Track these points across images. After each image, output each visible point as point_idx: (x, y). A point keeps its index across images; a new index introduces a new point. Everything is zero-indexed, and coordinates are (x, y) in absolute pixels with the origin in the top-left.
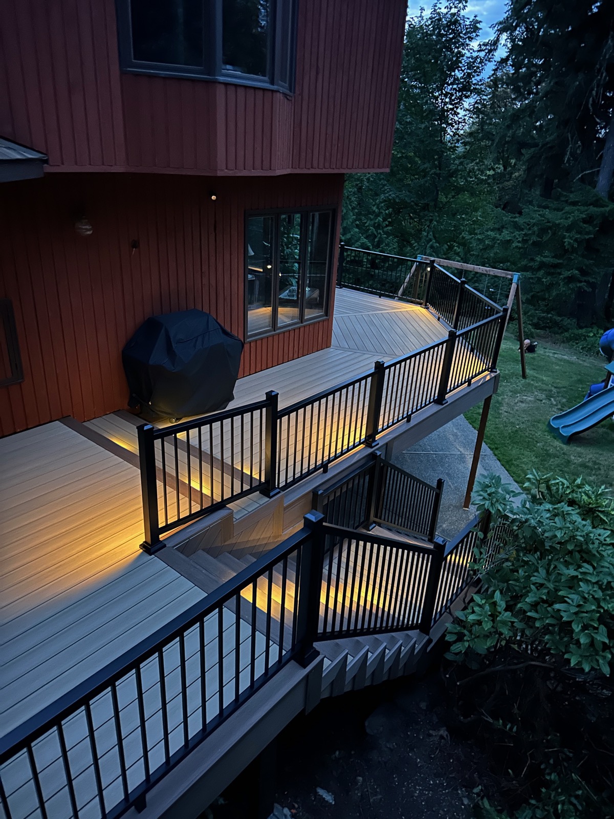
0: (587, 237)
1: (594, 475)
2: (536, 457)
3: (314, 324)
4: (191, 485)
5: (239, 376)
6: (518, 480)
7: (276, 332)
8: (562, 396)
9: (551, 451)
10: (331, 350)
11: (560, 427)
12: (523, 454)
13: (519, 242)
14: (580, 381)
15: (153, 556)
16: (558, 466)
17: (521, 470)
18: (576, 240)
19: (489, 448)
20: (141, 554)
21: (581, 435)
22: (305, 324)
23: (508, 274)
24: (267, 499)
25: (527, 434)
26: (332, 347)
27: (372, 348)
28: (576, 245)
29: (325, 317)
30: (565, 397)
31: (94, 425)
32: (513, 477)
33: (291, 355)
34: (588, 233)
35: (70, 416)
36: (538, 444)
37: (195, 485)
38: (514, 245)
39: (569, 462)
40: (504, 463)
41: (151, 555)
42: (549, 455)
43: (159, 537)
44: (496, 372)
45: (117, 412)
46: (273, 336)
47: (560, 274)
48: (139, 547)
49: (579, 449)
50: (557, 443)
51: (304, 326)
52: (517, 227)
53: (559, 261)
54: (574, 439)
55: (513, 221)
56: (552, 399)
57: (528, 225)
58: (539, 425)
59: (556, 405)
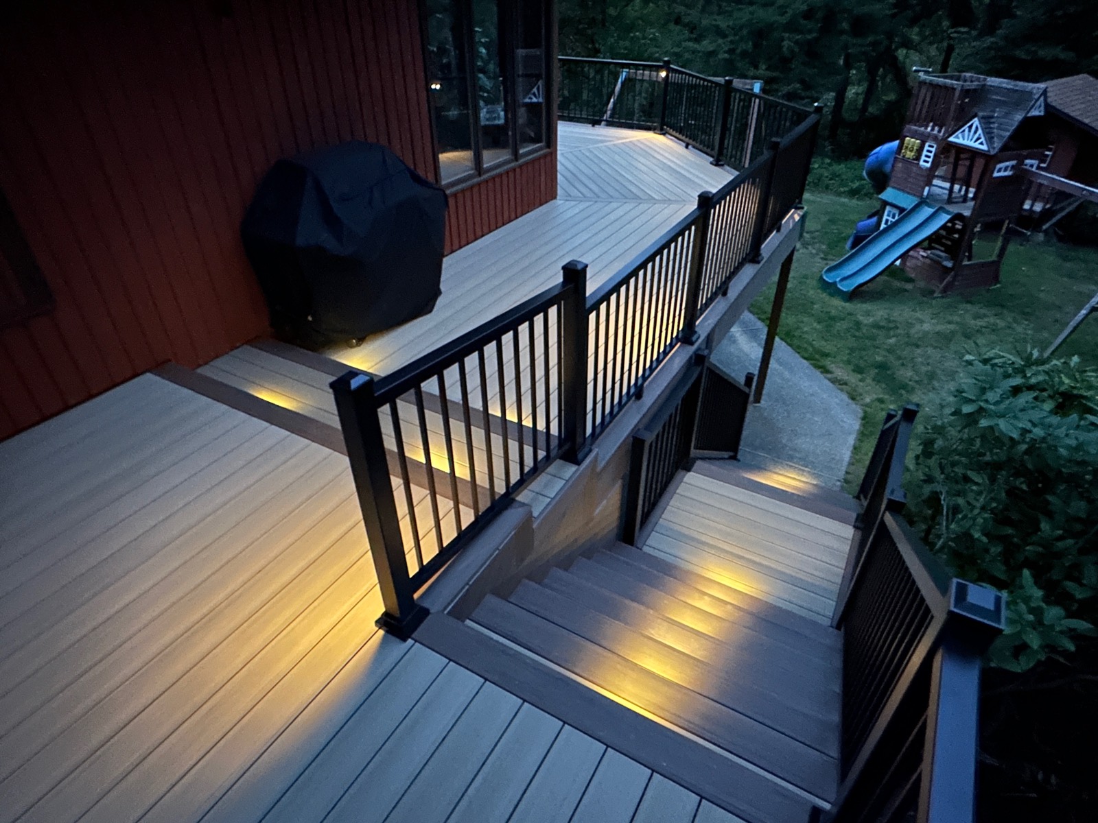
0: (809, 37)
1: (893, 336)
2: (819, 323)
3: (533, 161)
4: (434, 465)
5: (447, 249)
6: (806, 355)
7: (482, 178)
8: (820, 242)
9: (833, 312)
10: (558, 201)
11: (838, 280)
12: (802, 322)
13: (725, 52)
14: (832, 221)
15: (410, 641)
16: (848, 330)
17: (806, 342)
18: (796, 42)
19: (759, 319)
20: (384, 641)
21: (864, 288)
22: (522, 161)
23: (746, 84)
24: (573, 468)
25: (797, 295)
26: (558, 197)
27: (616, 195)
28: (797, 50)
29: (548, 150)
30: (823, 243)
31: (221, 370)
32: (799, 353)
33: (506, 216)
34: (810, 32)
35: (170, 360)
36: (815, 306)
37: (440, 462)
38: (720, 56)
39: (858, 324)
40: (784, 337)
41: (405, 640)
42: (833, 319)
43: (413, 598)
44: (802, 208)
45: (254, 341)
46: (479, 184)
47: (777, 90)
48: (374, 624)
49: (864, 306)
50: (837, 302)
51: (520, 167)
52: (720, 33)
53: (774, 74)
54: (857, 294)
55: (714, 26)
56: (810, 247)
57: (733, 29)
58: (808, 281)
59: (817, 254)
